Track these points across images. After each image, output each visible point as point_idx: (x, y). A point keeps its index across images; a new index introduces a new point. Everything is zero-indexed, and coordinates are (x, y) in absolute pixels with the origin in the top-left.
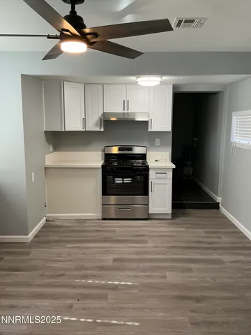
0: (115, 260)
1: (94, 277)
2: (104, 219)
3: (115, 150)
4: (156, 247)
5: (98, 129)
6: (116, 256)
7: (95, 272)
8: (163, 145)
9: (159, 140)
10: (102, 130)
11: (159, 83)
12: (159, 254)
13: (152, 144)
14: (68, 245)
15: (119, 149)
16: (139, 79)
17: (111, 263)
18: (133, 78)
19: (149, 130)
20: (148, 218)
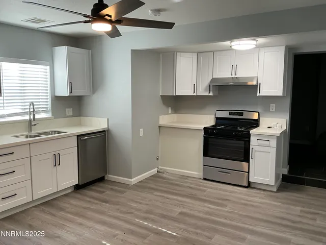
0: (181, 213)
1: (153, 221)
2: (205, 179)
3: (225, 114)
4: (230, 212)
5: (207, 94)
6: (184, 210)
7: (156, 218)
8: (278, 110)
9: (274, 105)
10: (211, 94)
11: (254, 46)
12: (226, 219)
13: (267, 110)
14: (156, 193)
15: (230, 114)
16: (233, 44)
17: (175, 215)
18: (227, 43)
19: (258, 94)
20: (249, 185)
